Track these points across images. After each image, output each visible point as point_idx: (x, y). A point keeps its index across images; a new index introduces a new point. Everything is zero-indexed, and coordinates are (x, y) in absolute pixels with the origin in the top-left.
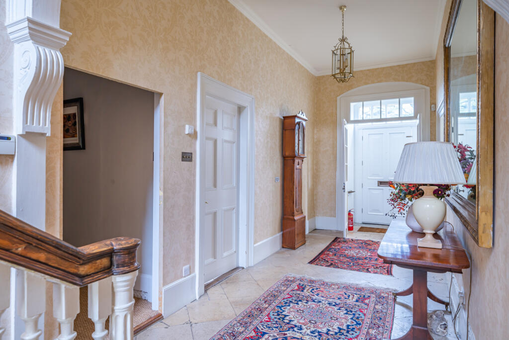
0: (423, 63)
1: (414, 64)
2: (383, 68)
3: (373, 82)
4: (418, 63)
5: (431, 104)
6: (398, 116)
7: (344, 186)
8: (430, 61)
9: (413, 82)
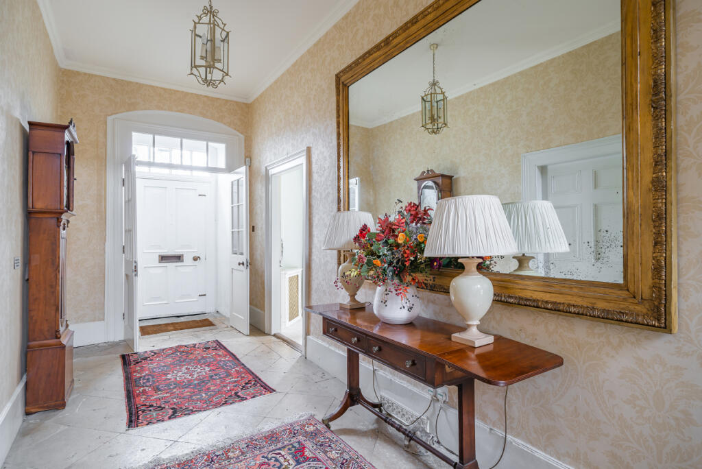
0: (237, 103)
1: (227, 101)
2: (187, 94)
3: (170, 109)
4: (231, 101)
5: (246, 157)
6: (205, 165)
7: (136, 267)
8: (244, 103)
9: (225, 124)
